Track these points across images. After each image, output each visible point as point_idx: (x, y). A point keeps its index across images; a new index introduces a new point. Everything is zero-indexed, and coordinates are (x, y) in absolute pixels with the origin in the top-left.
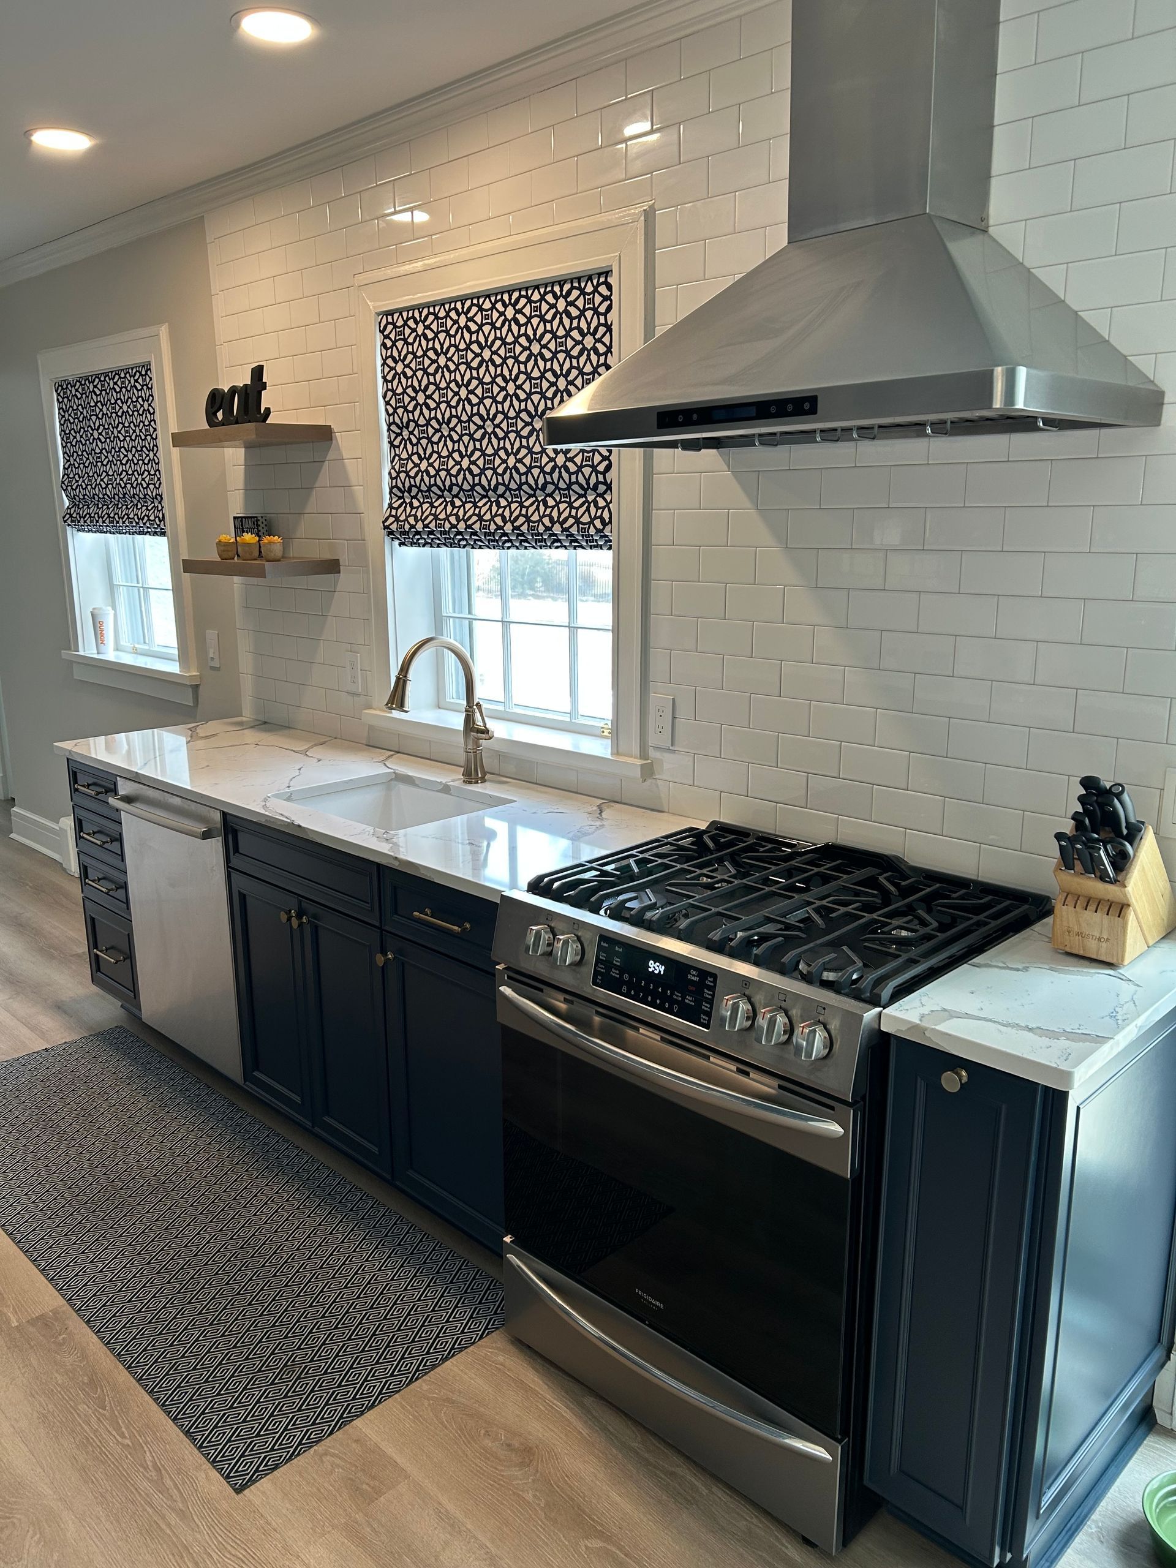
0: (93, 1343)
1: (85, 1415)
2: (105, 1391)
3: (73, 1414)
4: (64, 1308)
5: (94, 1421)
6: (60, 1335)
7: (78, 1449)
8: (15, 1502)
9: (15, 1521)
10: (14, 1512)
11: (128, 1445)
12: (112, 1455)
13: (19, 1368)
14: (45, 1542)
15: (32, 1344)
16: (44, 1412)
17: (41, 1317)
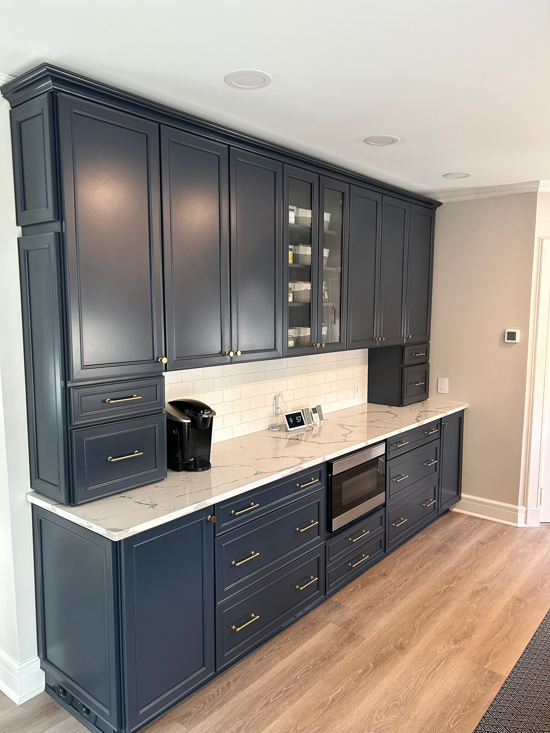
0: (493, 694)
1: (456, 708)
2: (472, 709)
3: (454, 704)
4: (504, 678)
5: (456, 711)
6: (490, 683)
7: (440, 713)
8: (408, 704)
9: (401, 708)
10: (404, 706)
11: (450, 727)
12: (443, 724)
13: (466, 678)
14: (396, 721)
15: (480, 676)
16: (451, 695)
17: (494, 673)
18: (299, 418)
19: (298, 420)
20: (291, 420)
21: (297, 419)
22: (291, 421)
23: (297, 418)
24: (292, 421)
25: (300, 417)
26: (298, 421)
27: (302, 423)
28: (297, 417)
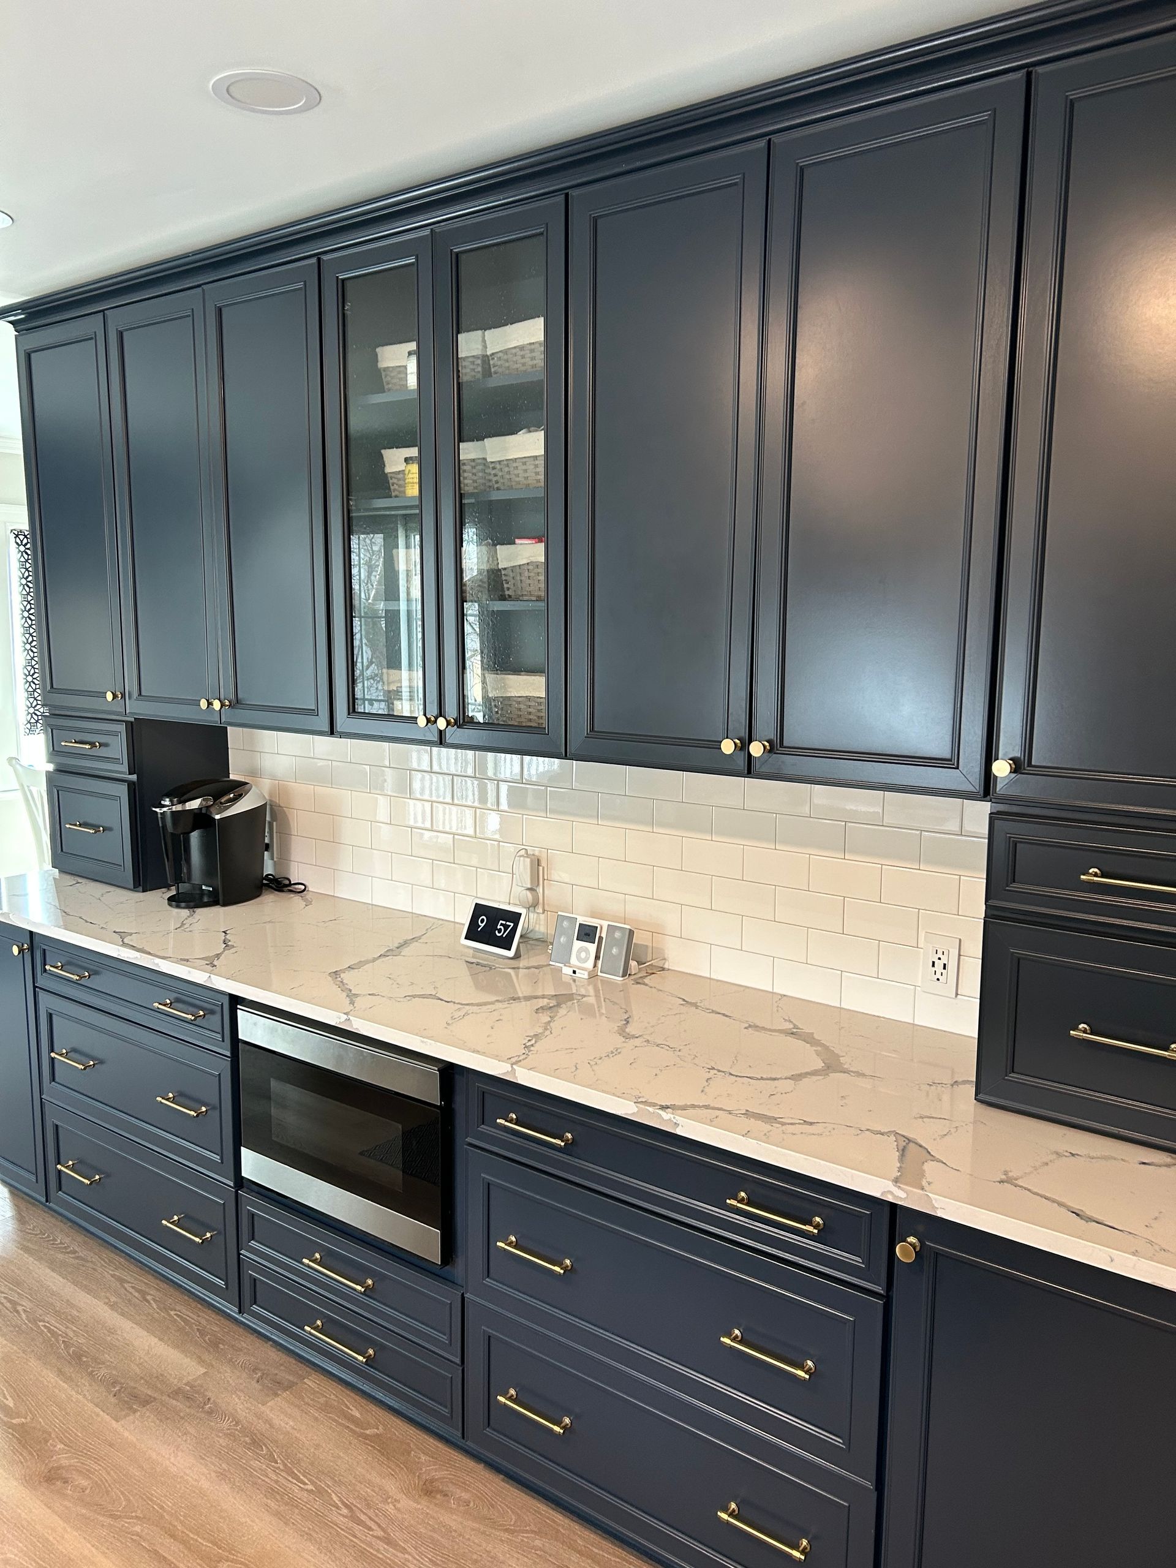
18: (506, 927)
19: (501, 929)
20: (482, 921)
21: (499, 927)
22: (480, 924)
23: (502, 924)
24: (483, 925)
25: (512, 925)
26: (499, 932)
27: (506, 944)
28: (501, 922)
